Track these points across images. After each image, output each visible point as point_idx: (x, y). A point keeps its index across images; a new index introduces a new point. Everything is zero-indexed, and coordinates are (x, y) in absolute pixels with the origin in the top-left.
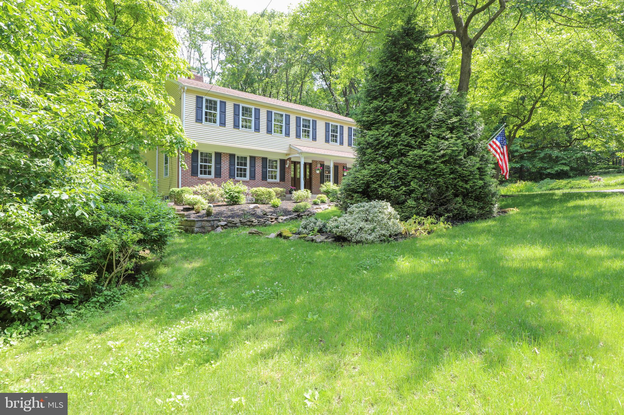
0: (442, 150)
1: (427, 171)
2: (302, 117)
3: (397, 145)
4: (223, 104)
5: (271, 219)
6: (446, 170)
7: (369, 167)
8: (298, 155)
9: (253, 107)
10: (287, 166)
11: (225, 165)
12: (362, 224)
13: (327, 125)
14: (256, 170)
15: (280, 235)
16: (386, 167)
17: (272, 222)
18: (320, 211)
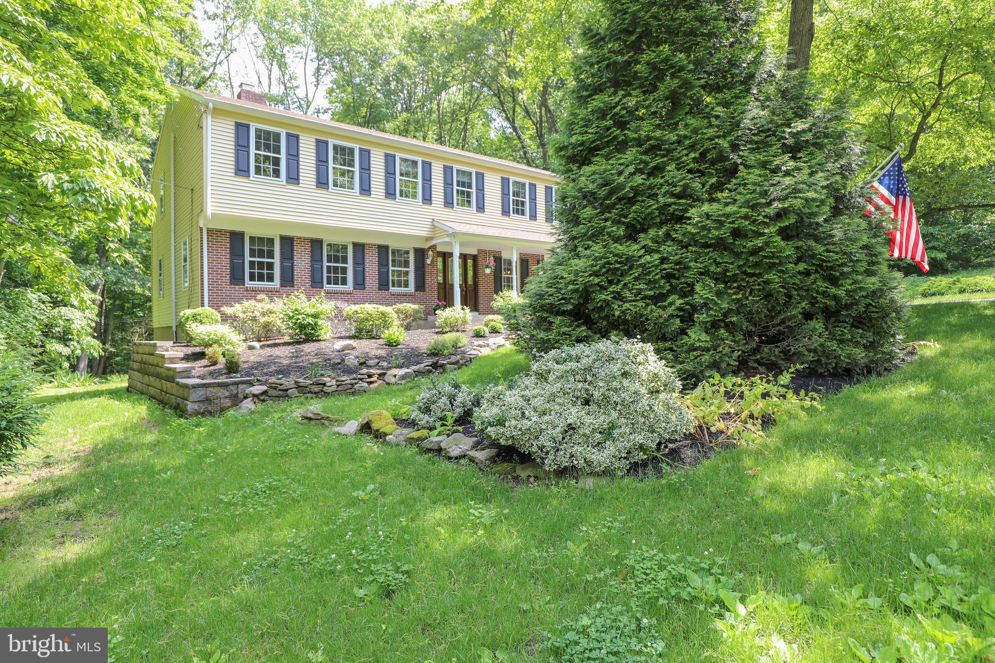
0: (774, 200)
1: (738, 255)
2: (456, 167)
3: (656, 195)
4: (293, 139)
5: (370, 376)
6: (789, 251)
7: (588, 252)
8: (447, 239)
9: (356, 147)
10: (429, 261)
11: (302, 262)
12: (575, 414)
13: (505, 182)
14: (367, 270)
15: (366, 428)
16: (633, 249)
17: (371, 383)
18: (485, 352)
